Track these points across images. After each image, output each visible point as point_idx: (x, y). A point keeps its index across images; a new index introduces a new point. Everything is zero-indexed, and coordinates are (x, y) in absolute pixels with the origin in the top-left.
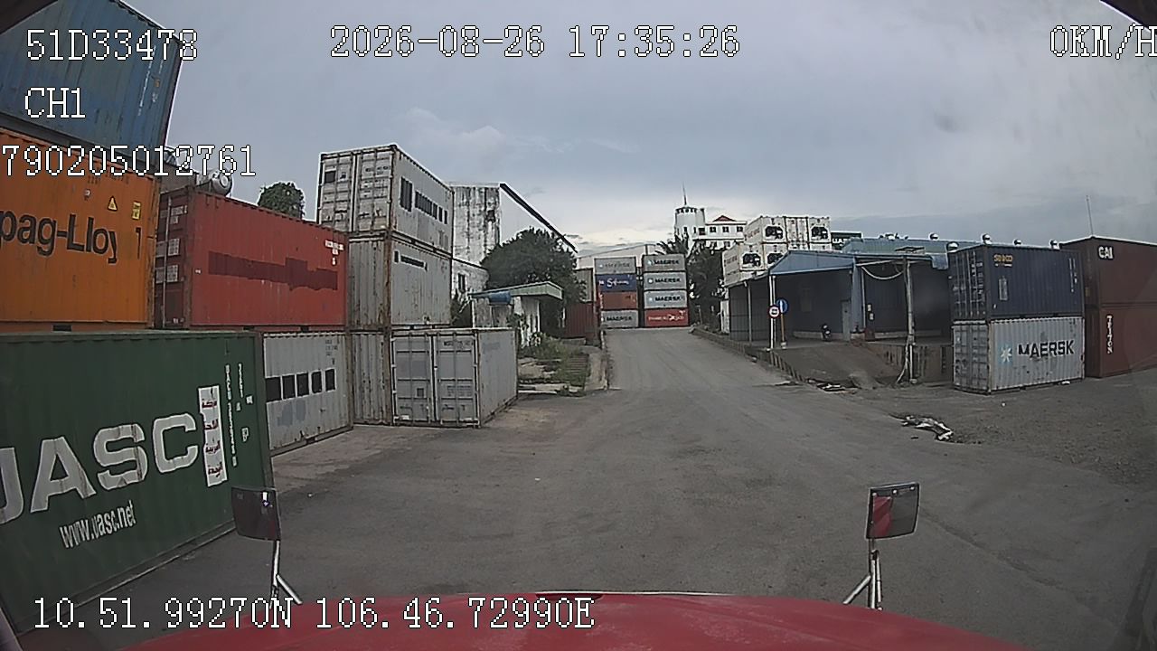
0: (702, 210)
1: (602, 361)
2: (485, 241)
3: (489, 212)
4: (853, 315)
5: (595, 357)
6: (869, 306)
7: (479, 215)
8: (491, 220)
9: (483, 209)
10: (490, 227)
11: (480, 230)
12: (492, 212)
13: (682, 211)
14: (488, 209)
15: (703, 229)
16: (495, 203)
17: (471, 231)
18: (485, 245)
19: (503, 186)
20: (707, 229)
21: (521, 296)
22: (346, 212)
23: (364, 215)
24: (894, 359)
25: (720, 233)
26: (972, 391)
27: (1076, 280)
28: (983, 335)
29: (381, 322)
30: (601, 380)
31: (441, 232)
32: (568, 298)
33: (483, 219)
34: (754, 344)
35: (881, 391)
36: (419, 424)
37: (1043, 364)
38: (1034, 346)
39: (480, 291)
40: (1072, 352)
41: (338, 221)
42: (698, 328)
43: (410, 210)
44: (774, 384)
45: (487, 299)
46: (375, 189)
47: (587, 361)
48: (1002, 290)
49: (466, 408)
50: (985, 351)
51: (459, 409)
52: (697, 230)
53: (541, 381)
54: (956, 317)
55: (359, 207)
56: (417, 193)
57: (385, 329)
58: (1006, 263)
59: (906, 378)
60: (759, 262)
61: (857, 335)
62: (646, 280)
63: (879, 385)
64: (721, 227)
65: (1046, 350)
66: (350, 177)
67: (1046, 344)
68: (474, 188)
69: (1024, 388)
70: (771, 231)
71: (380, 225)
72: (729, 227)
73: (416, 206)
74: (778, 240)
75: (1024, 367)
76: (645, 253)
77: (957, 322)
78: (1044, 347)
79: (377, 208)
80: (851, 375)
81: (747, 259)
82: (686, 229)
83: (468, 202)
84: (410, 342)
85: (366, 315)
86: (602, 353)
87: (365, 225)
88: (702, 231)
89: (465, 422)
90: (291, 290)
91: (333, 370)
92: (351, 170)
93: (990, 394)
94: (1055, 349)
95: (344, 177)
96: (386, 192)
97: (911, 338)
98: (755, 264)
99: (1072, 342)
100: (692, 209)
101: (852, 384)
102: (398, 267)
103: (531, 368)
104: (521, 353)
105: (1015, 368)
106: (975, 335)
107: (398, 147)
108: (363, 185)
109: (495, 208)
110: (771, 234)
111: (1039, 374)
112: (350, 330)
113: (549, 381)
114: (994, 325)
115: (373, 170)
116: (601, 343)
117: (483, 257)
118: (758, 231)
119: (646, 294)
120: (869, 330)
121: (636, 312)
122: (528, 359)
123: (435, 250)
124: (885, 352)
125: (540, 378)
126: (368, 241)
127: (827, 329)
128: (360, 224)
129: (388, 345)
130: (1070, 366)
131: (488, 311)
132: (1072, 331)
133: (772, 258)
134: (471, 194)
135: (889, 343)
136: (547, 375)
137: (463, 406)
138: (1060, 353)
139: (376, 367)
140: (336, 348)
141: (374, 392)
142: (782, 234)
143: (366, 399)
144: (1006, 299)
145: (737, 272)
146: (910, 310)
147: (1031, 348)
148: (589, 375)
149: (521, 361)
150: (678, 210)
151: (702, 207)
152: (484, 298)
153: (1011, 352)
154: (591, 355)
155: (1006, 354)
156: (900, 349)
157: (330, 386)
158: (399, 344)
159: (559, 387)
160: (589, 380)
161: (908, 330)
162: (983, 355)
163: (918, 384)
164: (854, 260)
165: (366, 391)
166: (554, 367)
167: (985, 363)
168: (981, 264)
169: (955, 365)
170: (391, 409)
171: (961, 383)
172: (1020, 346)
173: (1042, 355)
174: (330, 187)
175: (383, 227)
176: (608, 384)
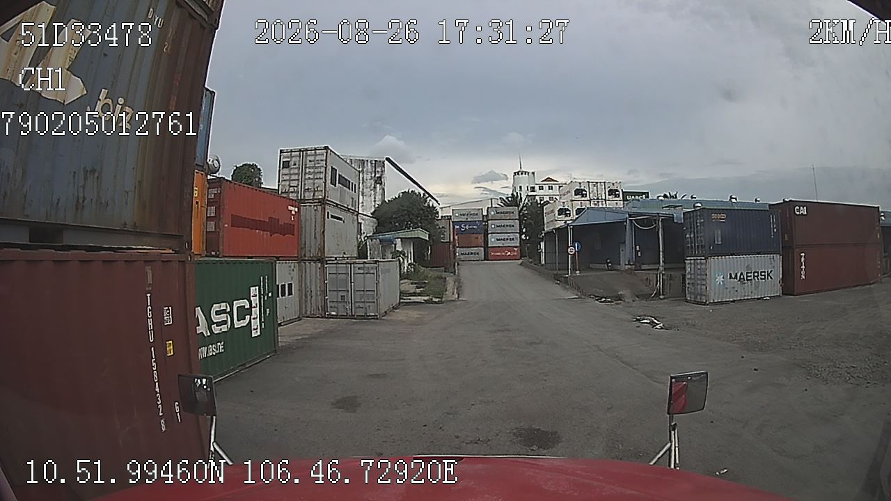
0: (533, 173)
1: (455, 282)
2: (375, 198)
3: (378, 177)
4: (627, 253)
5: (450, 280)
6: (638, 247)
7: (371, 179)
8: (379, 183)
9: (373, 175)
10: (378, 189)
11: (371, 190)
12: (380, 178)
13: (518, 174)
14: (377, 175)
15: (534, 188)
16: (382, 171)
17: (365, 191)
18: (375, 201)
19: (388, 159)
20: (537, 188)
21: (401, 238)
22: (296, 187)
23: (308, 189)
24: (651, 283)
25: (546, 191)
26: (698, 303)
27: (775, 230)
28: (703, 266)
29: (320, 255)
30: (453, 294)
31: (352, 198)
32: (433, 240)
33: (373, 183)
34: (559, 272)
35: (638, 302)
36: (342, 317)
37: (748, 286)
38: (742, 274)
39: (371, 234)
40: (771, 278)
41: (292, 192)
42: (525, 261)
43: (335, 186)
44: (567, 298)
45: (378, 240)
46: (314, 173)
47: (445, 281)
48: (717, 237)
49: (371, 308)
50: (704, 277)
51: (366, 308)
52: (529, 188)
53: (414, 294)
54: (687, 255)
55: (305, 184)
56: (339, 175)
57: (322, 260)
58: (721, 219)
59: (658, 294)
60: (570, 214)
61: (629, 266)
62: (490, 225)
63: (637, 299)
64: (547, 186)
65: (751, 276)
66: (299, 165)
67: (751, 273)
68: (367, 161)
69: (734, 301)
70: (578, 192)
71: (318, 196)
72: (553, 186)
73: (339, 183)
74: (583, 199)
75: (733, 288)
76: (490, 206)
77: (688, 258)
78: (749, 275)
79: (316, 185)
80: (619, 293)
81: (561, 212)
82: (521, 187)
83: (363, 170)
84: (337, 267)
85: (310, 251)
86: (455, 277)
87: (309, 195)
88: (533, 189)
89: (370, 316)
90: (271, 235)
91: (291, 284)
92: (299, 161)
93: (708, 305)
94: (757, 276)
95: (295, 164)
96: (322, 176)
97: (661, 268)
98: (566, 215)
99: (771, 271)
100: (526, 172)
101: (619, 298)
102: (329, 221)
103: (408, 286)
104: (402, 277)
105: (727, 288)
106: (699, 267)
107: (330, 147)
108: (308, 170)
109: (382, 175)
110: (578, 194)
111: (745, 292)
112: (301, 259)
113: (419, 295)
114: (711, 260)
115: (314, 161)
116: (455, 271)
117: (373, 210)
118: (569, 192)
119: (489, 235)
120: (638, 263)
121: (482, 249)
122: (406, 281)
123: (349, 209)
124: (646, 278)
125: (414, 293)
126: (310, 206)
127: (609, 263)
128: (306, 195)
129: (323, 269)
130: (772, 286)
131: (379, 249)
132: (771, 264)
133: (579, 211)
134: (365, 165)
135: (650, 272)
136: (418, 291)
137: (369, 306)
138: (761, 279)
139: (316, 282)
140: (293, 270)
141: (314, 298)
142: (586, 194)
143: (309, 301)
144: (720, 243)
145: (554, 222)
146: (661, 250)
147: (739, 275)
148: (446, 291)
149: (402, 282)
150: (515, 173)
151: (533, 171)
152: (376, 239)
153: (723, 278)
154: (447, 279)
155: (720, 279)
156: (655, 276)
157: (290, 293)
158: (330, 268)
159: (426, 298)
160: (446, 294)
161: (659, 263)
162: (703, 280)
163: (664, 299)
164: (627, 215)
165: (309, 297)
166: (423, 286)
167: (704, 285)
168: (702, 221)
169: (687, 285)
170: (325, 309)
171: (690, 298)
172: (730, 274)
173: (748, 280)
174: (286, 171)
175: (320, 197)
176: (458, 297)
